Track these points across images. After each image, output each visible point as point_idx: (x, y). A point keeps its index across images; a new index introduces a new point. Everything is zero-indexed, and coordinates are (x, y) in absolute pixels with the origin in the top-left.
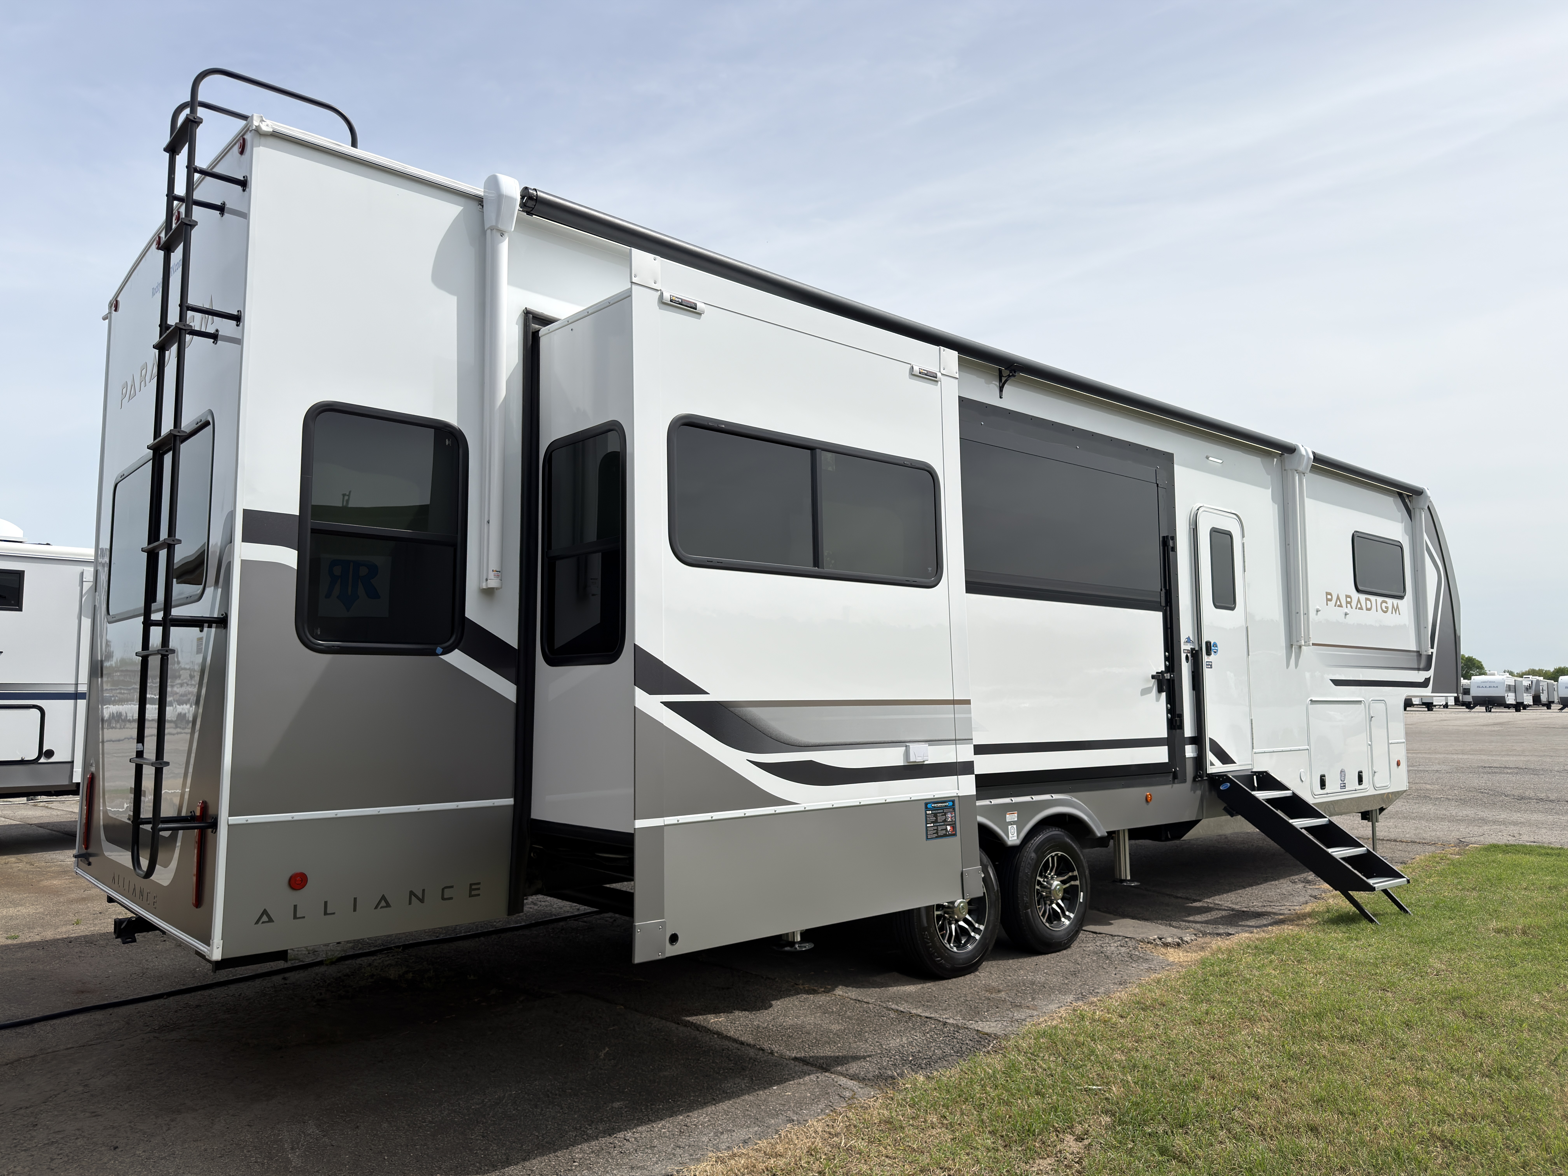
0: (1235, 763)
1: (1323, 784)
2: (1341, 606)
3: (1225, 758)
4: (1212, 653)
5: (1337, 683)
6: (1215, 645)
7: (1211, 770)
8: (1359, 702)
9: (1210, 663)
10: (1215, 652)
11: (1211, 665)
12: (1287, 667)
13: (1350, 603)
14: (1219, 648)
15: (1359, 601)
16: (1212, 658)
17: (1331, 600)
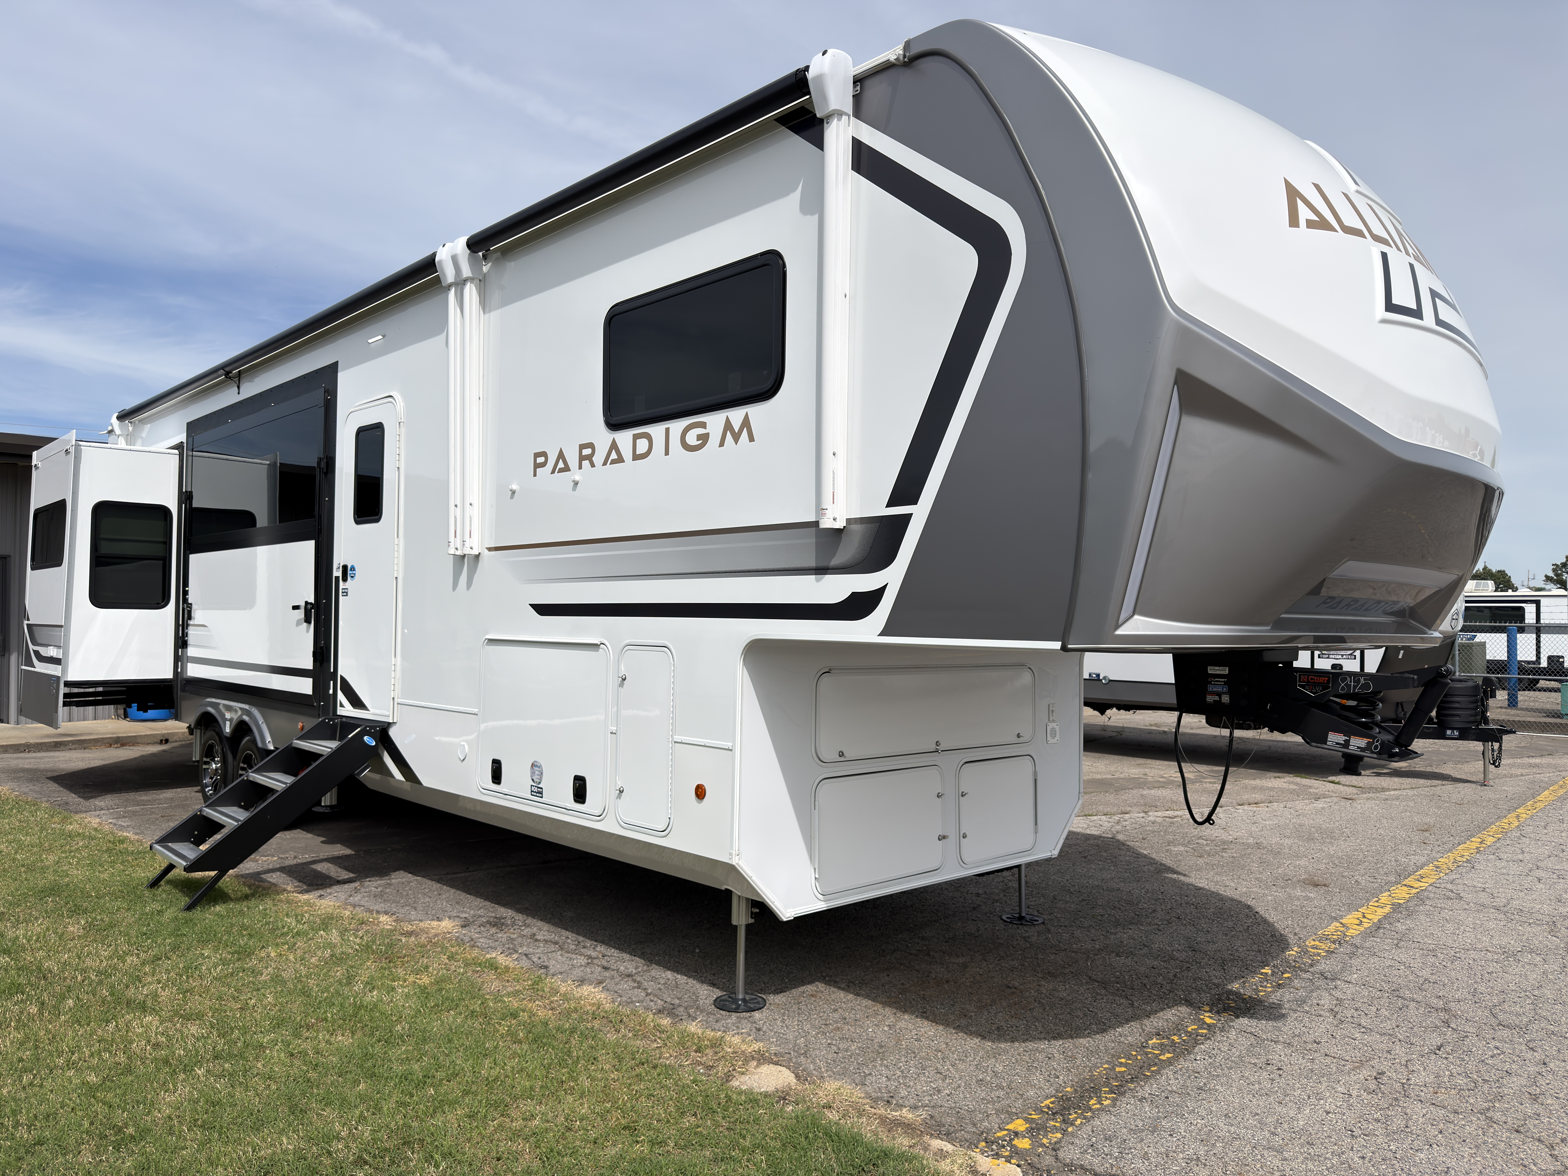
0: (368, 710)
1: (497, 777)
2: (566, 469)
3: (356, 702)
4: (349, 578)
5: (543, 610)
6: (353, 569)
7: (340, 711)
8: (595, 646)
9: (346, 591)
10: (352, 577)
11: (347, 593)
12: (454, 588)
13: (589, 458)
14: (357, 572)
15: (614, 446)
16: (349, 584)
17: (543, 465)
